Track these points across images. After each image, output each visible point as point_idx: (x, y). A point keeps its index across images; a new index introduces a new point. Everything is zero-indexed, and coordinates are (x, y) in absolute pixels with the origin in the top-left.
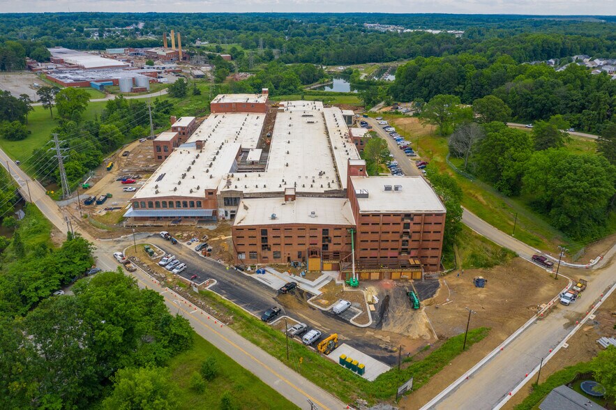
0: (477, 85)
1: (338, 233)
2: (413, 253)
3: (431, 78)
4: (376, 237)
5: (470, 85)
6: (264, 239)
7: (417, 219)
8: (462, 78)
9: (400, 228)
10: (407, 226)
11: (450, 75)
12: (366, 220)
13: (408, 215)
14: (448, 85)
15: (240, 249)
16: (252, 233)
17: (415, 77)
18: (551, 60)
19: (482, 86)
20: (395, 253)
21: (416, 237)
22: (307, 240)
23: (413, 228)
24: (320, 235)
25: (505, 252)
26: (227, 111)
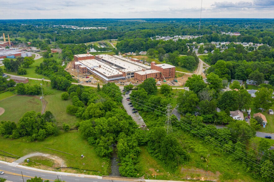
1: (158, 74)
2: (171, 75)
3: (133, 45)
4: (165, 73)
5: (145, 46)
6: (146, 77)
7: (171, 69)
8: (142, 45)
9: (169, 71)
10: (170, 70)
11: (139, 44)
12: (164, 70)
13: (170, 69)
15: (142, 80)
16: (144, 76)
17: (128, 45)
18: (151, 38)
19: (149, 47)
20: (168, 76)
21: (171, 72)
22: (153, 76)
23: (171, 71)
24: (155, 75)
25: (183, 74)
26: (83, 60)
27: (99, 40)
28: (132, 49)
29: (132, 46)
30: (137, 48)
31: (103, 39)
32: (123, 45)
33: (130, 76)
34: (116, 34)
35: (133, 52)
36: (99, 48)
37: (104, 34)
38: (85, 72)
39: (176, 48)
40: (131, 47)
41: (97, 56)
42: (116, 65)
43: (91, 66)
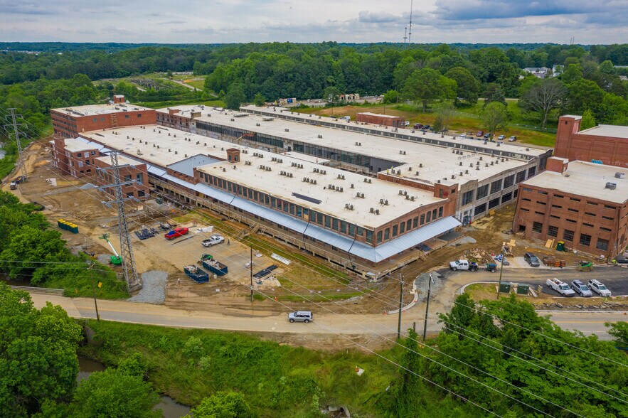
0: (350, 73)
3: (294, 71)
5: (341, 74)
8: (330, 70)
11: (319, 67)
14: (319, 76)
17: (270, 73)
26: (104, 128)
27: (128, 75)
28: (291, 86)
29: (291, 75)
30: (312, 80)
31: (141, 73)
32: (252, 72)
33: (471, 207)
34: (183, 57)
35: (294, 99)
36: (141, 94)
37: (142, 58)
38: (141, 193)
39: (486, 73)
40: (284, 78)
41: (165, 110)
42: (299, 147)
43: (165, 159)
